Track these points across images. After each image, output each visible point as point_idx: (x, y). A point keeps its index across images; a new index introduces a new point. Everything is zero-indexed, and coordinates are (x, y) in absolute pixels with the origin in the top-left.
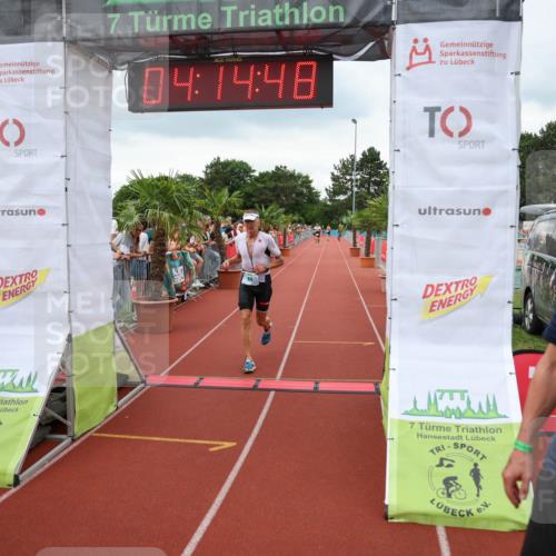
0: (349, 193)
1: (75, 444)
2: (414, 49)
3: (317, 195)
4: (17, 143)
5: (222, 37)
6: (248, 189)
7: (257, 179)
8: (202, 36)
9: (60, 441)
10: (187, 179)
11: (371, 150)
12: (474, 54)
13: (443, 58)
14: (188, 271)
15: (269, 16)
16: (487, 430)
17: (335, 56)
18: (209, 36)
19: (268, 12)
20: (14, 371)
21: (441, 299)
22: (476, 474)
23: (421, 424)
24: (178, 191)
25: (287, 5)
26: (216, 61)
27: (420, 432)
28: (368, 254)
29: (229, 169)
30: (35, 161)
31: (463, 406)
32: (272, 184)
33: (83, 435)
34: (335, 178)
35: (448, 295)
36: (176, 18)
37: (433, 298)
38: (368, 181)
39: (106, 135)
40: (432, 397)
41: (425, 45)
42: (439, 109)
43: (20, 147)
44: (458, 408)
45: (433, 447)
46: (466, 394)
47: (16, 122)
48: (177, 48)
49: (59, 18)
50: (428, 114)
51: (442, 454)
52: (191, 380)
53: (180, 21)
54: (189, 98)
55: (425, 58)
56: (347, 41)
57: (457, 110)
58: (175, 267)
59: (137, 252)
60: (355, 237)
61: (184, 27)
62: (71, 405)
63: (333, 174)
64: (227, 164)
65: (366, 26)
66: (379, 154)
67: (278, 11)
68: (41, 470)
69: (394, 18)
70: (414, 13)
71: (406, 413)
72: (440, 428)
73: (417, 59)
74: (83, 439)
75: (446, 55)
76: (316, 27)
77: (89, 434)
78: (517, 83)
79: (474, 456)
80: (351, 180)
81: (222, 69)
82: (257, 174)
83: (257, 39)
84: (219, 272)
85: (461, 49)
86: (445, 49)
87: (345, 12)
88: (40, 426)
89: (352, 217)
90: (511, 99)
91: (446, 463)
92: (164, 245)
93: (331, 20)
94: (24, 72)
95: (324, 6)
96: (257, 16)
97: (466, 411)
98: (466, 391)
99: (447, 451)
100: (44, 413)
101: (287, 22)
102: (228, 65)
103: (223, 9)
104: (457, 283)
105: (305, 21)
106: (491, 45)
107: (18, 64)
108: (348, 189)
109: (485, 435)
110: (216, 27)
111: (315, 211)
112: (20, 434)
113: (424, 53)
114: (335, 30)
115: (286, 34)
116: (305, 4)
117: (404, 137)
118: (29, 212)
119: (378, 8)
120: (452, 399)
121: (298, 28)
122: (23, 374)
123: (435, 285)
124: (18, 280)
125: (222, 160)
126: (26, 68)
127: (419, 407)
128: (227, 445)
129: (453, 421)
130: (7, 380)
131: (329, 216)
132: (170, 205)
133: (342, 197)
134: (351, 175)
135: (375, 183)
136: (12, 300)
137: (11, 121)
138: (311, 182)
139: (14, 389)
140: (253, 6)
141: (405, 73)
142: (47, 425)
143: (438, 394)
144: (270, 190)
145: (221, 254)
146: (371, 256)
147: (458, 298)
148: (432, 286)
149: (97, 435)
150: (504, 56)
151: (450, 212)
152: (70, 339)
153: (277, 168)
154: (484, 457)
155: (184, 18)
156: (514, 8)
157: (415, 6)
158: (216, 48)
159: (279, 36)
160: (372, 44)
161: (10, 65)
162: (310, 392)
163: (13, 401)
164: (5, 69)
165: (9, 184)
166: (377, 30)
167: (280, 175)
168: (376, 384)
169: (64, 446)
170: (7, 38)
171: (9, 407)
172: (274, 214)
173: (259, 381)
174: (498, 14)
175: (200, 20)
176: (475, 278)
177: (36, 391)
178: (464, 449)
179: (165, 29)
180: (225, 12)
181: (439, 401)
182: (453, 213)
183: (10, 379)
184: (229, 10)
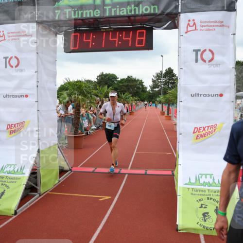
0: (160, 87)
1: (41, 197)
2: (189, 24)
3: (146, 88)
4: (16, 66)
5: (105, 20)
6: (116, 86)
7: (119, 82)
8: (96, 20)
9: (34, 196)
10: (89, 82)
11: (170, 69)
12: (215, 26)
13: (201, 28)
14: (89, 122)
15: (125, 11)
17: (154, 28)
18: (99, 20)
19: (124, 9)
20: (14, 165)
21: (201, 134)
22: (217, 211)
23: (193, 189)
24: (86, 87)
25: (133, 6)
26: (102, 30)
27: (192, 192)
28: (168, 114)
29: (107, 77)
30: (23, 74)
31: (211, 181)
32: (126, 84)
33: (44, 193)
34: (153, 81)
35: (204, 132)
36: (85, 12)
37: (197, 133)
38: (168, 82)
39: (54, 62)
40: (197, 177)
41: (193, 22)
42: (199, 50)
43: (17, 68)
44: (209, 182)
45: (198, 199)
47: (16, 57)
48: (85, 25)
49: (34, 12)
50: (195, 52)
51: (202, 202)
52: (91, 169)
53: (86, 13)
54: (90, 46)
55: (193, 28)
56: (159, 21)
57: (208, 50)
58: (84, 120)
59: (67, 113)
60: (162, 107)
61: (88, 16)
62: (39, 180)
63: (153, 79)
64: (106, 75)
65: (167, 15)
66: (173, 70)
67: (129, 8)
68: (27, 208)
69: (179, 11)
70: (188, 8)
71: (186, 184)
72: (201, 191)
73: (189, 29)
74: (44, 195)
75: (203, 26)
76: (146, 15)
77: (47, 193)
78: (234, 39)
79: (216, 203)
80: (161, 82)
81: (105, 33)
82: (119, 79)
83: (120, 21)
85: (209, 24)
86: (202, 24)
87: (158, 8)
88: (26, 189)
89: (161, 98)
90: (232, 45)
91: (203, 206)
92: (79, 110)
93: (152, 12)
94: (19, 36)
95: (149, 6)
96: (120, 11)
97: (212, 183)
98: (212, 175)
99: (204, 201)
100: (27, 184)
101: (133, 13)
102: (107, 32)
103: (105, 8)
104: (208, 127)
105: (141, 13)
106: (222, 22)
107: (17, 33)
108: (159, 86)
110: (102, 15)
111: (145, 95)
112: (17, 192)
113: (193, 26)
114: (154, 16)
115: (132, 18)
116: (141, 5)
117: (185, 62)
118: (21, 96)
119: (173, 7)
120: (206, 178)
121: (138, 16)
122: (18, 167)
123: (199, 128)
124: (16, 126)
125: (104, 73)
127: (191, 181)
128: (107, 198)
129: (207, 188)
130: (12, 169)
131: (151, 98)
132: (82, 93)
133: (157, 89)
134: (161, 79)
135: (171, 83)
136: (14, 134)
137: (14, 57)
138: (143, 83)
139: (15, 173)
140: (118, 6)
141: (184, 35)
142: (28, 189)
143: (200, 176)
144: (125, 86)
146: (170, 115)
147: (208, 133)
148: (197, 128)
149: (51, 193)
150: (229, 27)
151: (205, 95)
152: (39, 151)
153: (128, 77)
155: (88, 12)
156: (233, 5)
157: (189, 5)
158: (102, 25)
159: (130, 19)
160: (170, 22)
161: (13, 33)
162: (143, 175)
163: (14, 178)
164: (12, 34)
165: (13, 84)
166: (172, 16)
167: (130, 80)
168: (172, 171)
169: (36, 198)
170: (13, 21)
171: (12, 181)
172: (127, 97)
173: (121, 170)
174: (225, 9)
175: (95, 13)
176: (216, 125)
177: (24, 174)
178: (212, 200)
179: (80, 17)
180: (106, 9)
181: (200, 179)
182: (206, 96)
183: (13, 169)
184: (107, 8)
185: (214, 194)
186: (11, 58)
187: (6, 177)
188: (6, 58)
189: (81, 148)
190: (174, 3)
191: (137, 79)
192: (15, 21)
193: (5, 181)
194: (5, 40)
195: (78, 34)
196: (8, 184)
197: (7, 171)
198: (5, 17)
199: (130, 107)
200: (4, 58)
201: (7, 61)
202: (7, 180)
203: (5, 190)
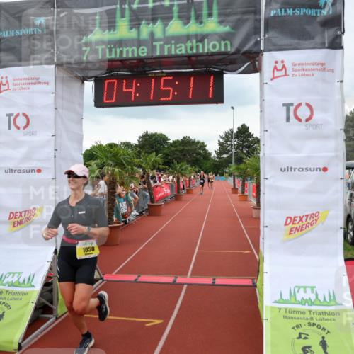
0: (230, 153)
1: (58, 321)
2: (275, 67)
3: (210, 154)
4: (25, 128)
5: (153, 61)
6: (166, 151)
7: (171, 145)
8: (141, 61)
9: (48, 319)
10: (128, 145)
11: (243, 126)
12: (314, 70)
13: (294, 73)
14: (129, 205)
15: (183, 48)
16: (330, 313)
17: (224, 72)
18: (145, 61)
19: (183, 45)
20: (19, 273)
22: (324, 344)
23: (286, 309)
24: (124, 155)
25: (194, 41)
26: (150, 75)
27: (285, 315)
28: (243, 192)
29: (153, 138)
30: (36, 139)
31: (313, 297)
32: (181, 148)
33: (62, 315)
34: (220, 144)
35: (301, 224)
36: (125, 50)
37: (291, 226)
38: (242, 146)
39: (80, 121)
40: (293, 292)
41: (282, 65)
42: (292, 105)
43: (26, 130)
44: (310, 299)
45: (294, 325)
46: (315, 289)
47: (24, 114)
48: (125, 68)
49: (52, 50)
50: (285, 108)
51: (301, 330)
52: (132, 278)
53: (127, 51)
54: (133, 99)
55: (283, 73)
56: (233, 62)
57: (304, 105)
58: (121, 202)
60: (234, 181)
61: (130, 55)
62: (56, 295)
63: (219, 141)
64: (153, 135)
65: (245, 53)
66: (248, 128)
67: (189, 44)
68: (36, 339)
69: (262, 48)
70: (275, 45)
71: (276, 302)
72: (298, 312)
73: (277, 74)
74: (63, 317)
75: (296, 70)
76: (213, 54)
77: (66, 314)
78: (341, 88)
79: (322, 332)
80: (231, 145)
81: (153, 80)
82: (171, 141)
83: (175, 62)
84: (148, 205)
85: (305, 67)
86: (295, 67)
87: (231, 44)
88: (36, 309)
89: (232, 168)
90: (338, 97)
91: (303, 336)
92: (115, 189)
93: (223, 49)
94: (30, 84)
95: (218, 41)
96: (176, 48)
97: (315, 301)
98: (315, 287)
99: (304, 328)
100: (38, 301)
101: (195, 51)
102: (158, 78)
103: (154, 43)
104: (307, 216)
105: (206, 51)
106: (324, 64)
107: (26, 79)
108: (229, 150)
109: (329, 317)
110: (150, 55)
111: (208, 165)
112: (23, 315)
113: (282, 70)
114: (225, 56)
115: (194, 59)
116: (206, 40)
117: (270, 122)
118: (31, 171)
119: (252, 43)
120: (305, 292)
121: (201, 55)
122: (25, 276)
123: (293, 218)
124: (23, 214)
125: (149, 133)
126: (31, 81)
127: (284, 298)
128: (157, 322)
129: (307, 307)
130: (15, 279)
131: (218, 168)
132: (120, 165)
133: (225, 156)
134: (231, 142)
135: (247, 147)
136: (19, 227)
137: (21, 114)
138: (205, 146)
139: (19, 285)
140: (173, 42)
141: (270, 82)
142: (40, 308)
143: (296, 289)
144: (180, 151)
145: (149, 193)
146: (245, 193)
148: (291, 218)
150: (333, 71)
151: (301, 170)
153: (184, 137)
154: (328, 332)
155: (130, 49)
156: (338, 41)
157: (274, 40)
158: (150, 68)
159: (189, 60)
160: (248, 64)
161: (21, 79)
162: (209, 285)
163: (18, 293)
164: (18, 82)
165: (19, 153)
166: (251, 55)
167: (186, 142)
168: (253, 280)
169: (50, 323)
170: (20, 63)
171: (16, 297)
172: (184, 167)
173: (176, 278)
174: (327, 45)
175: (140, 51)
176: (318, 212)
177: (34, 287)
178: (315, 327)
179: (118, 56)
180: (156, 45)
181: (297, 294)
182: (303, 170)
183: (17, 279)
184: (158, 44)
185: (318, 317)
186: (18, 115)
187: (7, 291)
188: (9, 115)
189: (117, 245)
190: (254, 36)
191: (196, 140)
192: (23, 63)
193: (5, 298)
194: (8, 89)
195: (115, 81)
196: (9, 302)
197: (8, 283)
198: (11, 57)
199: (188, 182)
200: (7, 115)
201: (12, 119)
202: (7, 296)
203: (4, 312)
